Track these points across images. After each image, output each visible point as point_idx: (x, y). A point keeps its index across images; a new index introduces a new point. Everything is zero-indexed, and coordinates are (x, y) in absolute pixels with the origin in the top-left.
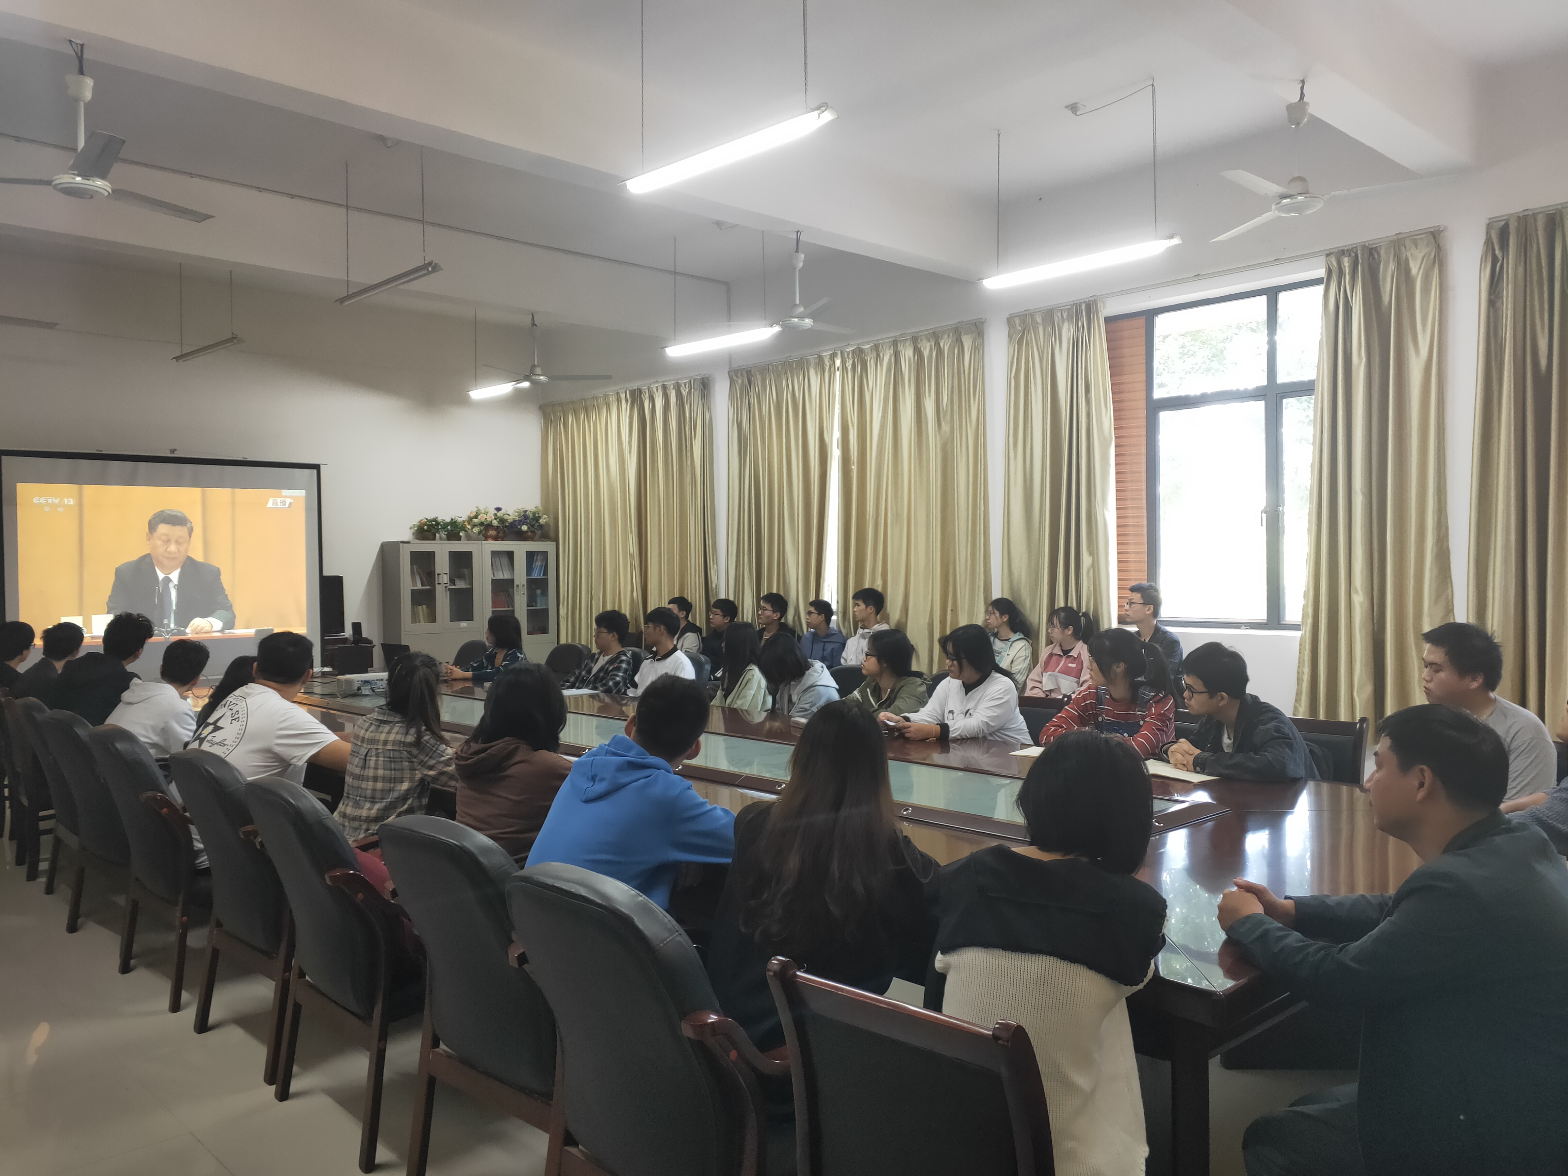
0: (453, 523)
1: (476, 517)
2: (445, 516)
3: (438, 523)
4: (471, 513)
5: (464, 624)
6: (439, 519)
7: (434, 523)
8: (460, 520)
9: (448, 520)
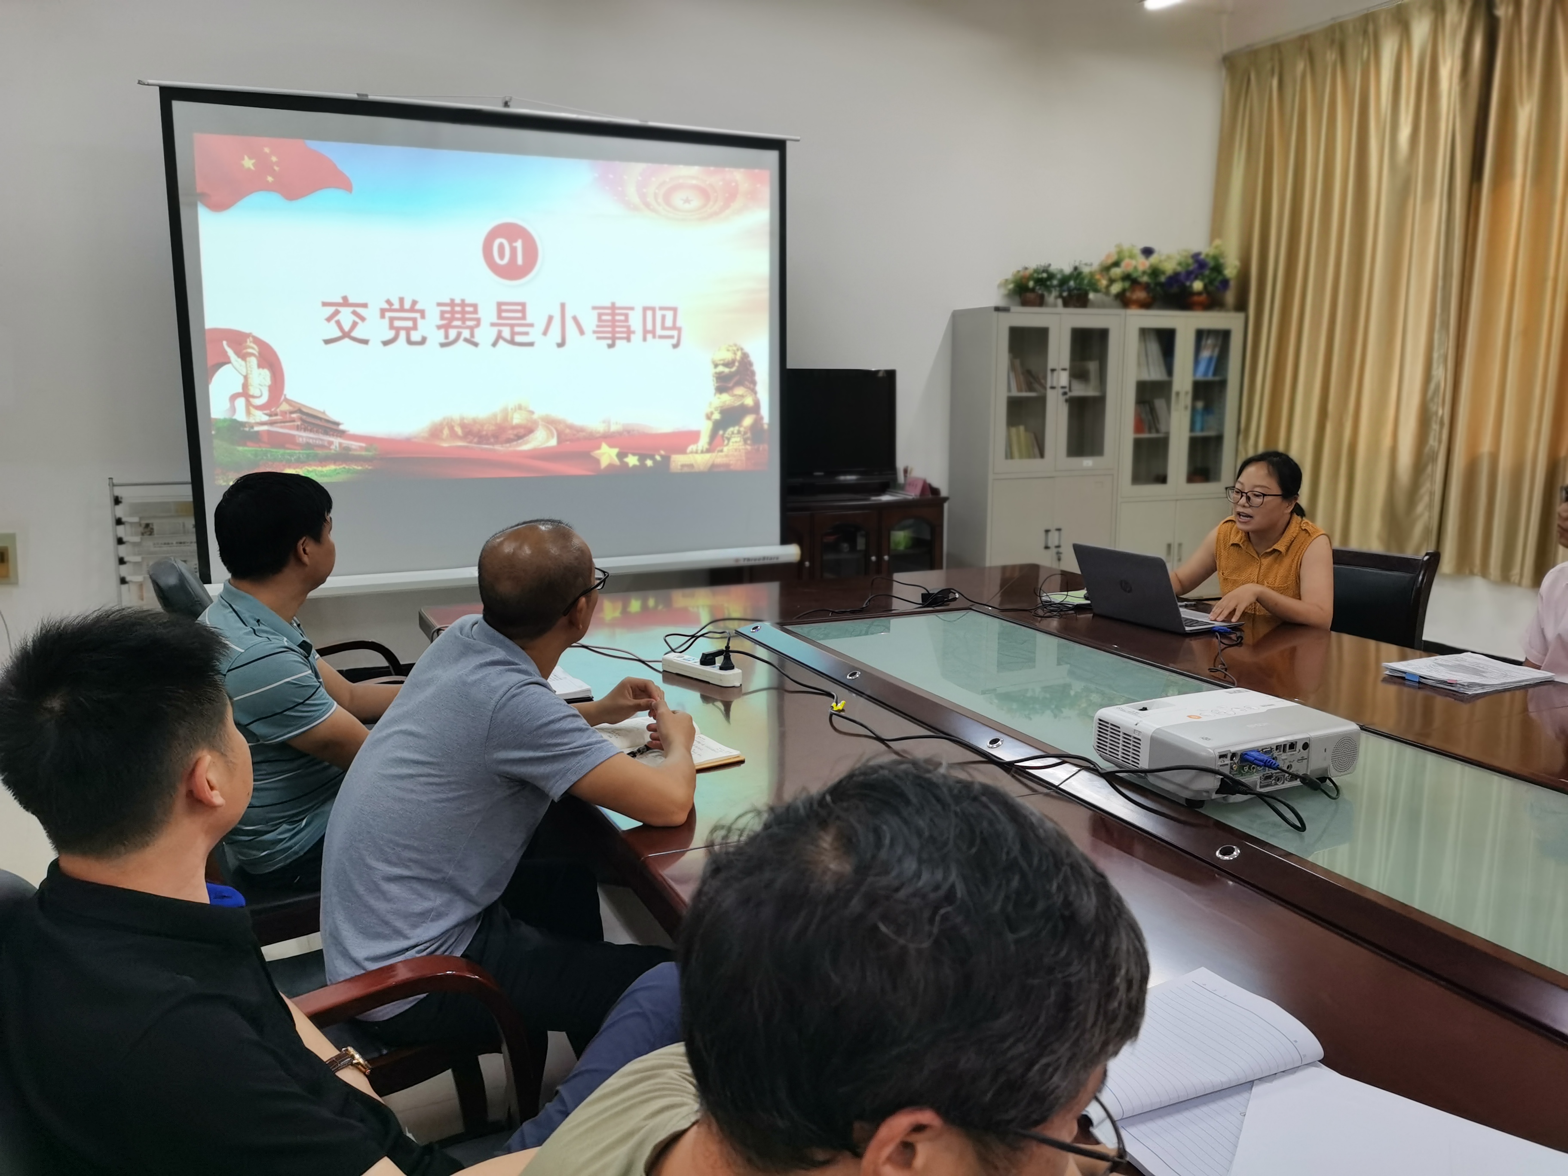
0: (1077, 274)
1: (1116, 264)
2: (1062, 265)
3: (1051, 276)
4: (1108, 256)
5: (1088, 462)
6: (1054, 268)
7: (1045, 275)
8: (1086, 270)
9: (1068, 270)
